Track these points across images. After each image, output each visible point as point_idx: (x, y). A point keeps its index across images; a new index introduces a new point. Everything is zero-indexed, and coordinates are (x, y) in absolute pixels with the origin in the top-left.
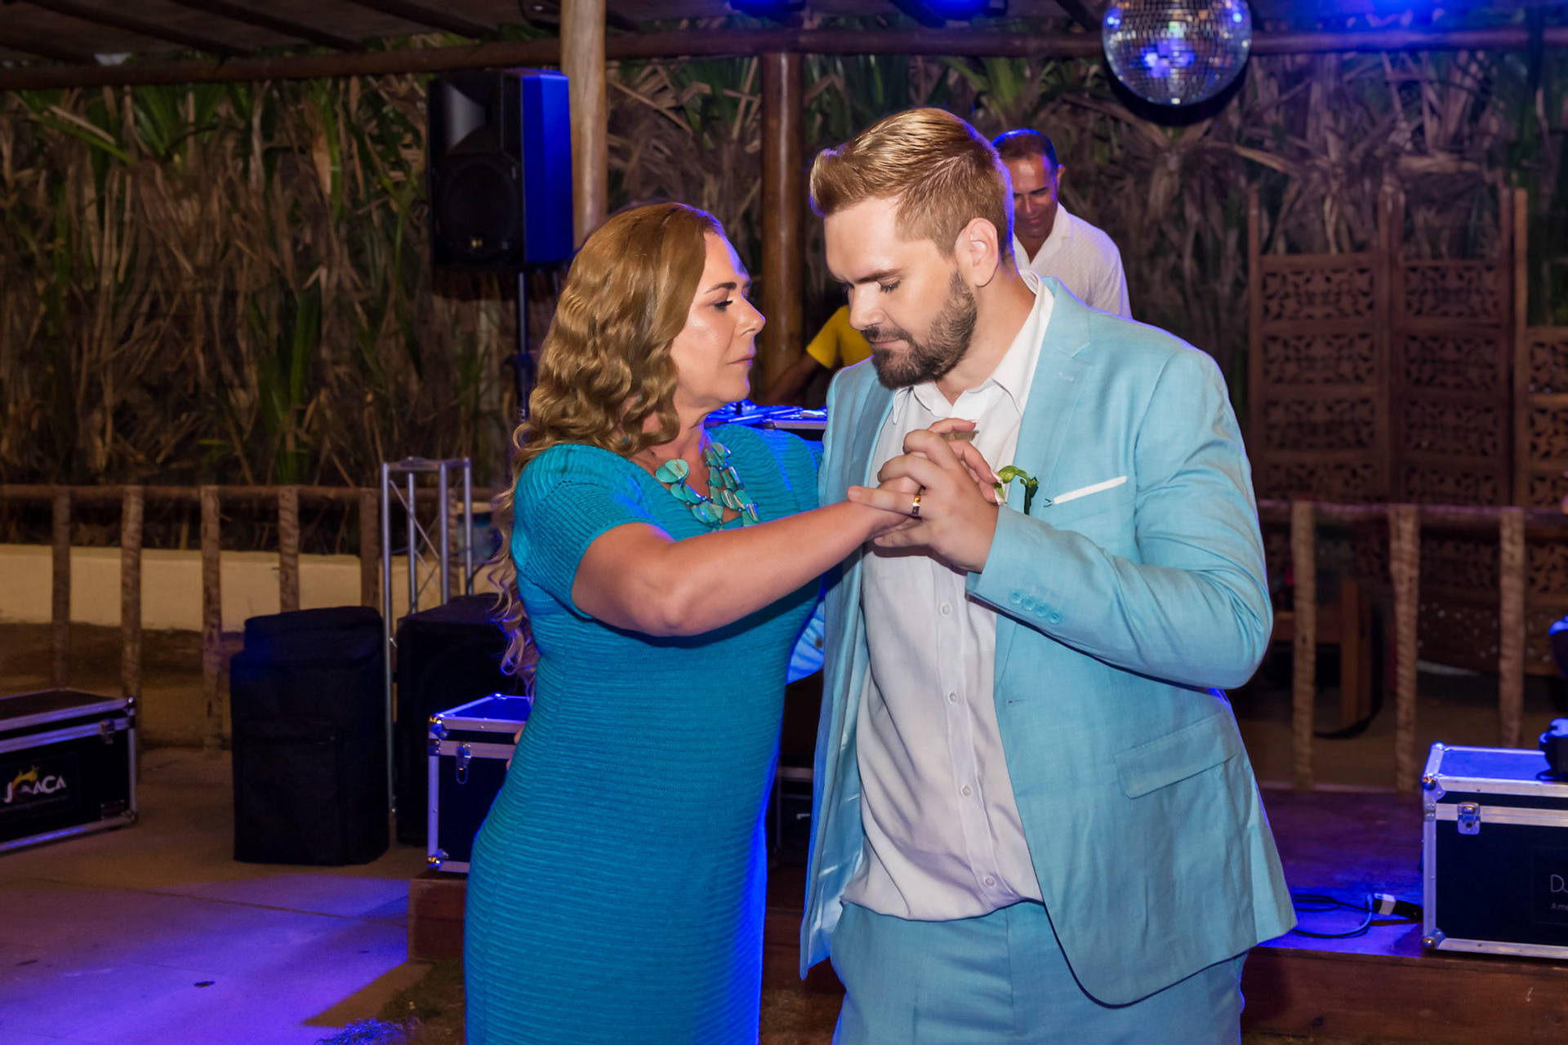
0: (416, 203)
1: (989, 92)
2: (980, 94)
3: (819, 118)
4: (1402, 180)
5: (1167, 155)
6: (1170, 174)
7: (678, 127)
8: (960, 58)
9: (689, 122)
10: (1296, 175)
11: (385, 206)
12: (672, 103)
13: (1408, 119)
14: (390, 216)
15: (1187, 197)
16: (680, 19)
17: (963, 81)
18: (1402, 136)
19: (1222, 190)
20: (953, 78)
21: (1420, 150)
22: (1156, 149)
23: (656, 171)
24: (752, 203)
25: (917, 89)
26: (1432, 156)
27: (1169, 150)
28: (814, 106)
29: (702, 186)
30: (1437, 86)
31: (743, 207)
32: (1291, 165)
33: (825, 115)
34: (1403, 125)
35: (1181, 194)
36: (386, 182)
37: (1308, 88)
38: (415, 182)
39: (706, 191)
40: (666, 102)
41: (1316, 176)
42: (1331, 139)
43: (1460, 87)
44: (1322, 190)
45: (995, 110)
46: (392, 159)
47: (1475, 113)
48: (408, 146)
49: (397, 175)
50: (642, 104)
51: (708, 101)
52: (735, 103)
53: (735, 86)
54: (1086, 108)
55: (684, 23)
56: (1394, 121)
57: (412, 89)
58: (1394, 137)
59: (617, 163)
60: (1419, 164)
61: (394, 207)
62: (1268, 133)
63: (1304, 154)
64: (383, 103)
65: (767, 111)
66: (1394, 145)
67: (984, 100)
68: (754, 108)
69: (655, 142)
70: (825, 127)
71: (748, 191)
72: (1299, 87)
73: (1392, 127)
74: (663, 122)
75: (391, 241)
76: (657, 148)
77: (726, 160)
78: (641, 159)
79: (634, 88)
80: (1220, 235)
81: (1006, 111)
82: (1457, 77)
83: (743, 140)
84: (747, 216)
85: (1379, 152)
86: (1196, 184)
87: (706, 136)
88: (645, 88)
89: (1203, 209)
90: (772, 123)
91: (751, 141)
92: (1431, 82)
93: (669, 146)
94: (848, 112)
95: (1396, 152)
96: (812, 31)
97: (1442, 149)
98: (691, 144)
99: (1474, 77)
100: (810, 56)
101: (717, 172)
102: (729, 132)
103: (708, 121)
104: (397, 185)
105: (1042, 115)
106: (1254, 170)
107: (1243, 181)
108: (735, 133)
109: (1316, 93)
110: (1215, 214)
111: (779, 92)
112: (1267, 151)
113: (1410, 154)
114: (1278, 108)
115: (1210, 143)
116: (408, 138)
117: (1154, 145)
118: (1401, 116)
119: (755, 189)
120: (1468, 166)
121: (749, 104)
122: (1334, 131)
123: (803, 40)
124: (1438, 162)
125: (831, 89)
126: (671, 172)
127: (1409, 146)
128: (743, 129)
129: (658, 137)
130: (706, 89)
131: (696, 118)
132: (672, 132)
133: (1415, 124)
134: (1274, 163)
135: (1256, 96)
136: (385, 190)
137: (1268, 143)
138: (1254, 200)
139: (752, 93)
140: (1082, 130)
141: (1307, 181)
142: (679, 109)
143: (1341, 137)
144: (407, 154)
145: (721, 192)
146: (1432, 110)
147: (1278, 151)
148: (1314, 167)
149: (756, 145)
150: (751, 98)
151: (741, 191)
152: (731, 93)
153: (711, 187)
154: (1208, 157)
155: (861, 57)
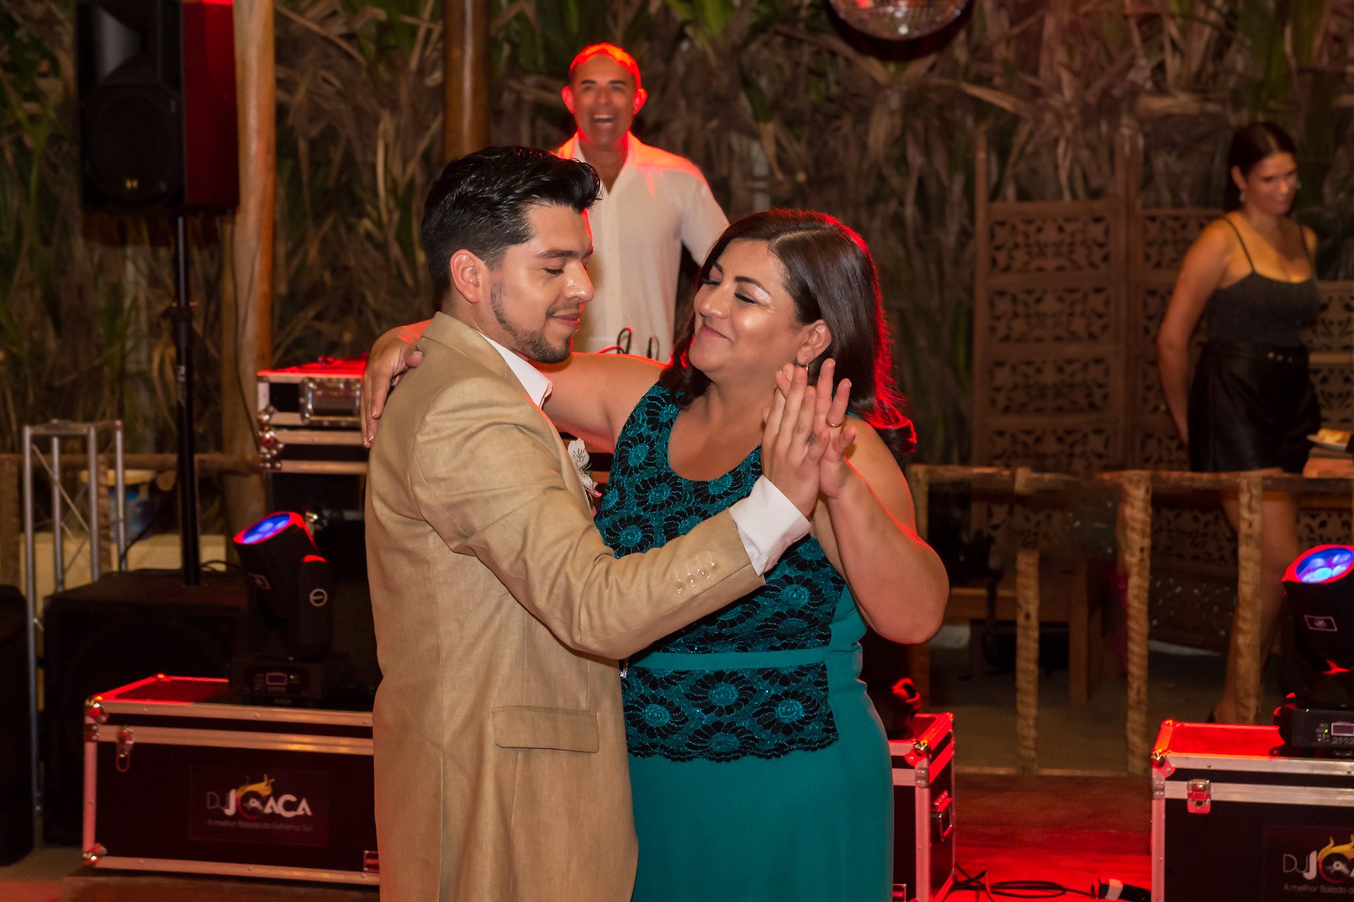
0: (54, 139)
1: (697, 21)
2: (685, 24)
3: (506, 49)
4: (1141, 122)
5: (889, 92)
6: (892, 113)
7: (349, 56)
9: (361, 50)
10: (1026, 115)
11: (19, 143)
12: (343, 30)
13: (1147, 56)
14: (23, 152)
15: (909, 139)
18: (1141, 74)
19: (948, 131)
20: (655, 5)
21: (1161, 89)
22: (877, 87)
23: (326, 106)
25: (615, 17)
26: (1173, 96)
27: (890, 87)
28: (501, 35)
29: (376, 122)
30: (1179, 20)
31: (422, 146)
32: (1022, 105)
33: (515, 47)
34: (1142, 62)
35: (903, 135)
36: (20, 115)
37: (1041, 22)
38: (52, 115)
39: (382, 127)
40: (336, 29)
41: (1049, 117)
42: (1066, 77)
43: (1205, 22)
44: (1055, 132)
45: (701, 42)
46: (27, 89)
47: (1219, 49)
48: (44, 75)
49: (32, 107)
50: (309, 31)
51: (384, 28)
52: (413, 30)
53: (413, 11)
54: (800, 41)
56: (1133, 58)
57: (49, 12)
58: (1133, 75)
59: (283, 96)
60: (1158, 104)
61: (28, 141)
62: (997, 69)
63: (1036, 92)
64: (15, 26)
65: (449, 39)
66: (1133, 83)
67: (689, 30)
68: (435, 36)
69: (323, 73)
70: (514, 58)
71: (427, 128)
72: (1031, 21)
73: (1131, 65)
74: (332, 51)
75: (25, 182)
76: (326, 81)
77: (404, 94)
78: (308, 91)
79: (301, 13)
80: (945, 180)
81: (713, 42)
82: (1201, 11)
83: (422, 72)
84: (426, 157)
85: (1117, 92)
86: (919, 125)
87: (381, 68)
88: (313, 13)
89: (927, 151)
90: (456, 53)
91: (431, 73)
92: (1173, 16)
93: (339, 76)
94: (539, 41)
95: (1135, 92)
97: (1184, 89)
98: (364, 75)
99: (1219, 11)
101: (394, 107)
102: (406, 63)
103: (383, 50)
104: (33, 118)
105: (753, 47)
106: (982, 109)
107: (970, 121)
108: (414, 64)
109: (1050, 25)
110: (940, 159)
111: (463, 19)
112: (996, 89)
113: (1150, 93)
114: (1008, 42)
115: (935, 80)
116: (45, 66)
117: (873, 80)
118: (1140, 52)
119: (435, 126)
120: (1212, 108)
121: (429, 32)
122: (1069, 69)
124: (1180, 102)
125: (520, 17)
126: (342, 106)
127: (1149, 85)
128: (422, 60)
129: (329, 68)
130: (381, 15)
131: (371, 47)
132: (344, 62)
133: (1155, 61)
134: (1003, 101)
135: (984, 28)
136: (18, 124)
137: (997, 81)
138: (981, 142)
139: (433, 18)
140: (797, 64)
141: (1039, 121)
142: (350, 37)
143: (1075, 74)
144: (44, 84)
145: (397, 129)
146: (1174, 44)
147: (1007, 89)
148: (1047, 107)
149: (436, 77)
150: (432, 26)
151: (420, 128)
152: (409, 20)
153: (387, 124)
154: (933, 96)
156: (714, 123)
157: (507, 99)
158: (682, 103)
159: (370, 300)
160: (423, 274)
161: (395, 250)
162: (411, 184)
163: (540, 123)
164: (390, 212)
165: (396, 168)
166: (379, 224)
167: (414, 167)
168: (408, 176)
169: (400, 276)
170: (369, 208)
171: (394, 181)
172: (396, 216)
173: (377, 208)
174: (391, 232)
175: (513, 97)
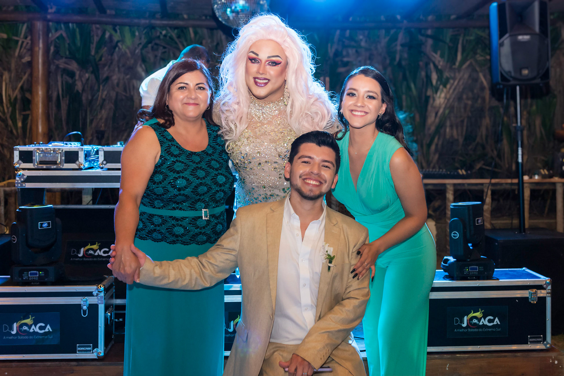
1: (122, 41)
2: (118, 42)
8: (111, 26)
17: (111, 36)
20: (107, 35)
24: (24, 82)
31: (20, 85)
33: (57, 48)
39: (4, 77)
51: (6, 41)
52: (17, 42)
53: (17, 35)
67: (119, 44)
70: (57, 52)
71: (22, 78)
77: (13, 66)
81: (128, 48)
83: (21, 57)
84: (22, 88)
87: (4, 56)
90: (36, 49)
96: (52, 13)
100: (51, 23)
101: (9, 70)
103: (5, 49)
108: (17, 54)
119: (25, 78)
121: (23, 43)
125: (60, 37)
128: (20, 53)
130: (5, 36)
131: (1, 48)
139: (24, 37)
140: (156, 56)
145: (10, 78)
149: (27, 59)
150: (24, 40)
151: (19, 78)
152: (16, 38)
153: (6, 76)
155: (70, 25)
156: (128, 77)
157: (53, 67)
158: (117, 69)
160: (20, 131)
161: (10, 122)
162: (16, 99)
163: (65, 76)
164: (8, 108)
165: (11, 92)
166: (3, 113)
167: (17, 92)
168: (15, 95)
169: (11, 132)
171: (9, 96)
172: (10, 109)
173: (3, 107)
174: (8, 116)
175: (54, 67)
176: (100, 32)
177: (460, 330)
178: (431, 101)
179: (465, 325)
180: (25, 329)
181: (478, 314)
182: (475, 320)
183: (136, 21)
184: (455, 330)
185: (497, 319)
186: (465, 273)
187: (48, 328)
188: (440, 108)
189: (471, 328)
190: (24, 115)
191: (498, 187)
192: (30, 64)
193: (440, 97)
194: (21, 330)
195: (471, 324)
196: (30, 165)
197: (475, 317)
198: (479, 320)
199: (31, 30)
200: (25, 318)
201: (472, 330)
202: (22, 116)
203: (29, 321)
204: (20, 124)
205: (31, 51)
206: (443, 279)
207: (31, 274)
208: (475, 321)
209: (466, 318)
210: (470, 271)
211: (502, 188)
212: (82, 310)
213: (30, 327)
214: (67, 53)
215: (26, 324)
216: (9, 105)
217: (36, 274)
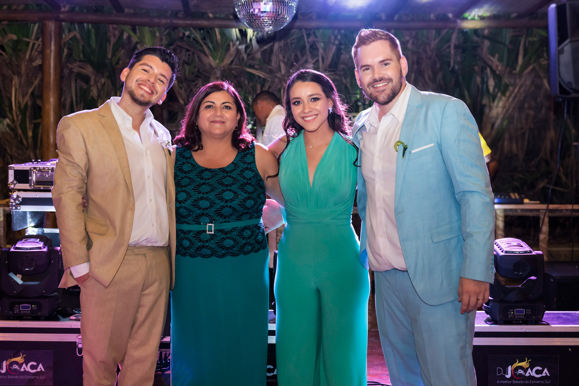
1: (141, 42)
2: (137, 43)
3: (66, 51)
5: (216, 70)
8: (129, 26)
9: (6, 52)
10: (269, 79)
13: (312, 57)
16: (3, 5)
17: (129, 37)
20: (125, 36)
22: (212, 68)
24: (35, 88)
27: (216, 69)
29: (12, 80)
31: (30, 91)
32: (267, 75)
34: (310, 60)
37: (273, 45)
39: (14, 83)
41: (276, 80)
42: (282, 65)
44: (279, 86)
51: (17, 42)
52: (28, 43)
53: (27, 37)
55: (5, 7)
56: (306, 59)
58: (307, 65)
62: (256, 62)
63: (271, 72)
65: (44, 46)
68: (37, 46)
70: (69, 55)
71: (33, 83)
72: (269, 45)
77: (23, 70)
82: (333, 39)
83: (31, 60)
84: (32, 94)
87: (14, 58)
90: (47, 52)
91: (35, 60)
94: (81, 48)
96: (64, 12)
100: (64, 23)
101: (19, 74)
102: (25, 56)
103: (15, 51)
106: (251, 76)
108: (27, 57)
109: (276, 48)
112: (257, 70)
114: (261, 51)
117: (211, 66)
119: (36, 82)
121: (34, 45)
122: (283, 62)
123: (62, 16)
125: (73, 38)
128: (31, 55)
130: (15, 37)
131: (10, 51)
133: (315, 60)
134: (261, 74)
137: (256, 67)
139: (36, 38)
141: (273, 82)
143: (286, 64)
145: (20, 83)
147: (260, 69)
148: (276, 76)
149: (38, 62)
150: (35, 42)
151: (29, 83)
152: (27, 40)
153: (16, 81)
154: (233, 72)
155: (85, 25)
157: (66, 71)
159: (9, 150)
160: (30, 141)
161: (20, 131)
162: (26, 105)
163: (79, 81)
164: (17, 116)
165: (20, 99)
166: (13, 121)
167: (27, 98)
168: (25, 102)
169: (21, 142)
170: (8, 114)
171: (19, 102)
172: (20, 117)
173: (12, 114)
174: (18, 124)
175: (68, 71)
176: (117, 33)
177: (504, 382)
178: (487, 110)
179: (509, 376)
180: (15, 368)
181: (524, 364)
182: (520, 370)
183: (156, 20)
184: (498, 382)
185: (546, 370)
186: (509, 317)
187: (41, 367)
188: (497, 118)
189: (516, 380)
190: (34, 124)
191: (557, 214)
192: (41, 68)
193: (497, 106)
194: (12, 369)
195: (516, 375)
196: (26, 186)
197: (521, 368)
198: (526, 370)
199: (42, 31)
200: (15, 356)
201: (517, 382)
202: (33, 125)
203: (19, 359)
204: (30, 134)
205: (43, 53)
206: (484, 323)
207: (23, 307)
208: (521, 372)
209: (510, 369)
210: (515, 314)
211: (561, 214)
212: (77, 349)
213: (20, 365)
214: (81, 56)
215: (16, 363)
216: (18, 113)
217: (28, 307)
